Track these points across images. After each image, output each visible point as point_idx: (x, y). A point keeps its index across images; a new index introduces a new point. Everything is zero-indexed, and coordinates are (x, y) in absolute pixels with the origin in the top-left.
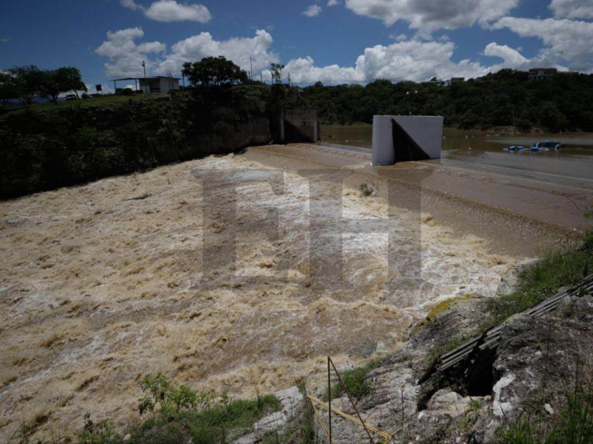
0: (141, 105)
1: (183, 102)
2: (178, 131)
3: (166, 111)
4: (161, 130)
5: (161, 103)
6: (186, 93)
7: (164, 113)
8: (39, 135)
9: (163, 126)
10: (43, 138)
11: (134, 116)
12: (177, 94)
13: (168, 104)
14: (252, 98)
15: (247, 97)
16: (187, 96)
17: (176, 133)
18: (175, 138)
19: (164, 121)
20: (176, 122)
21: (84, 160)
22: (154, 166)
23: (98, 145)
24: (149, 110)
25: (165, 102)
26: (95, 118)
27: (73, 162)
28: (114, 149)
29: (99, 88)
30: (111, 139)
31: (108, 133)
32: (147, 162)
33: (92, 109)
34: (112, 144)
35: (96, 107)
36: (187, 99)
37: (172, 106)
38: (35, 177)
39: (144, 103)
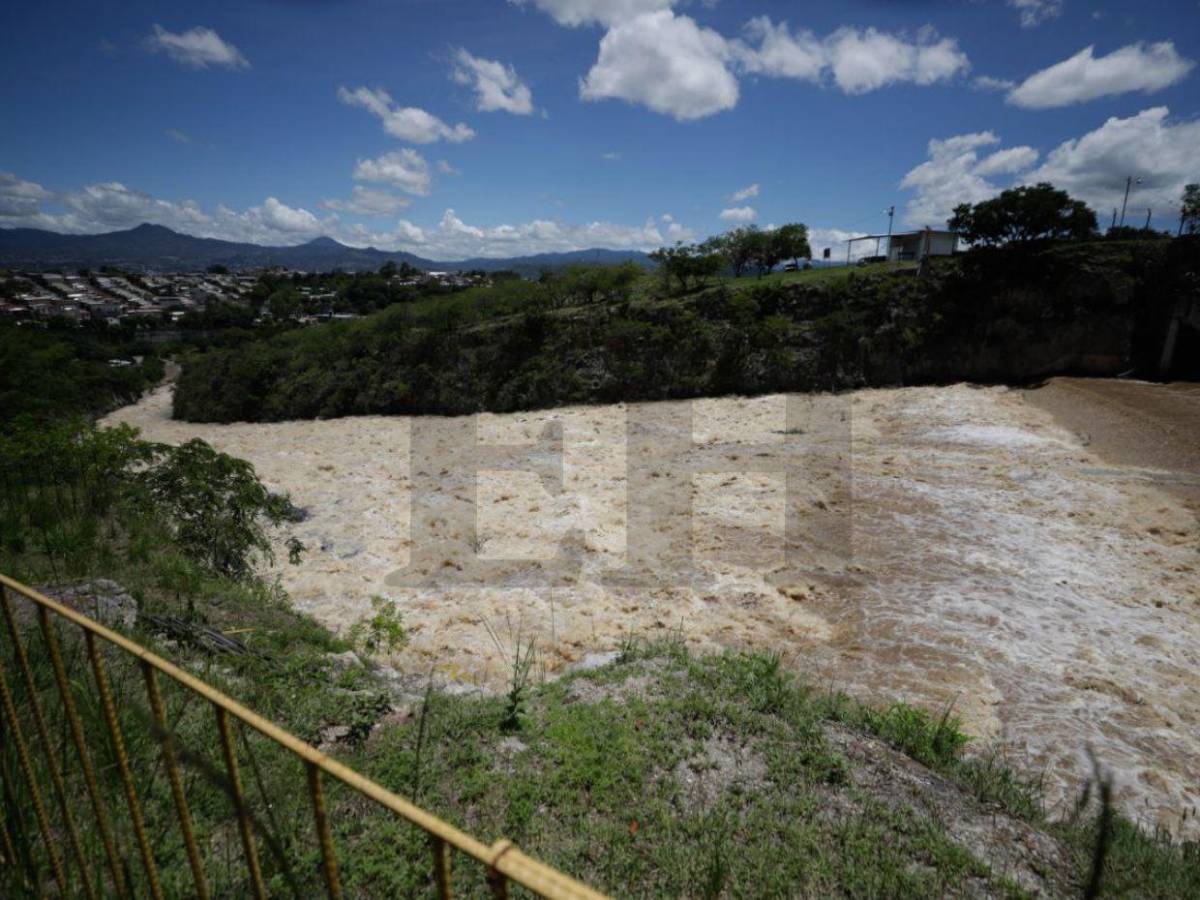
0: (867, 282)
1: (940, 279)
2: (913, 330)
3: (903, 294)
4: (885, 327)
5: (899, 280)
6: (951, 262)
7: (898, 297)
8: (725, 322)
9: (890, 320)
10: (728, 326)
11: (850, 301)
12: (933, 263)
13: (910, 281)
14: (1101, 269)
15: (1087, 268)
16: (951, 267)
17: (908, 334)
18: (905, 343)
19: (895, 312)
20: (915, 315)
21: (764, 363)
22: (858, 386)
23: (787, 343)
24: (874, 293)
25: (905, 277)
26: (795, 302)
27: (751, 363)
28: (807, 350)
29: (827, 253)
30: (808, 335)
31: (806, 327)
32: (848, 378)
33: (796, 287)
34: (805, 343)
35: (802, 285)
36: (947, 273)
37: (916, 285)
38: (706, 377)
39: (872, 279)
